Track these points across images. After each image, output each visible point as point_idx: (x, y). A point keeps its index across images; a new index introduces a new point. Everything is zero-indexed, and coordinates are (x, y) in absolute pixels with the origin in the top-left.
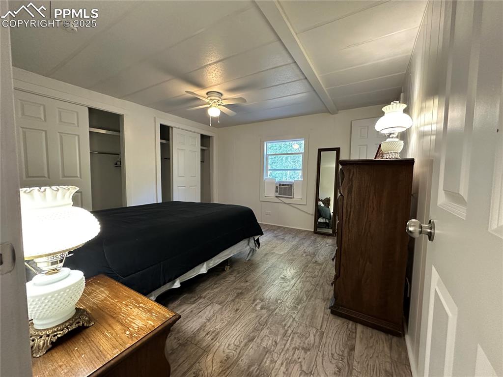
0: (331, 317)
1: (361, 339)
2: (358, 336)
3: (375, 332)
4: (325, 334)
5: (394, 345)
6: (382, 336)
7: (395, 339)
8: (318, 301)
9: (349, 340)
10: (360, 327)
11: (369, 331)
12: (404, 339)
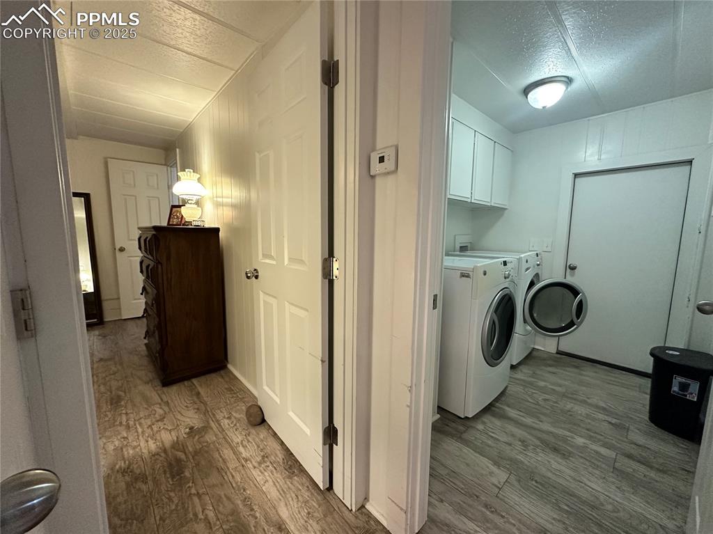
0: (165, 389)
1: (201, 386)
2: (197, 386)
3: (208, 376)
4: (169, 401)
5: (223, 374)
6: (213, 375)
7: (222, 372)
8: (140, 387)
9: (192, 392)
10: (195, 381)
11: (203, 379)
12: (228, 369)
